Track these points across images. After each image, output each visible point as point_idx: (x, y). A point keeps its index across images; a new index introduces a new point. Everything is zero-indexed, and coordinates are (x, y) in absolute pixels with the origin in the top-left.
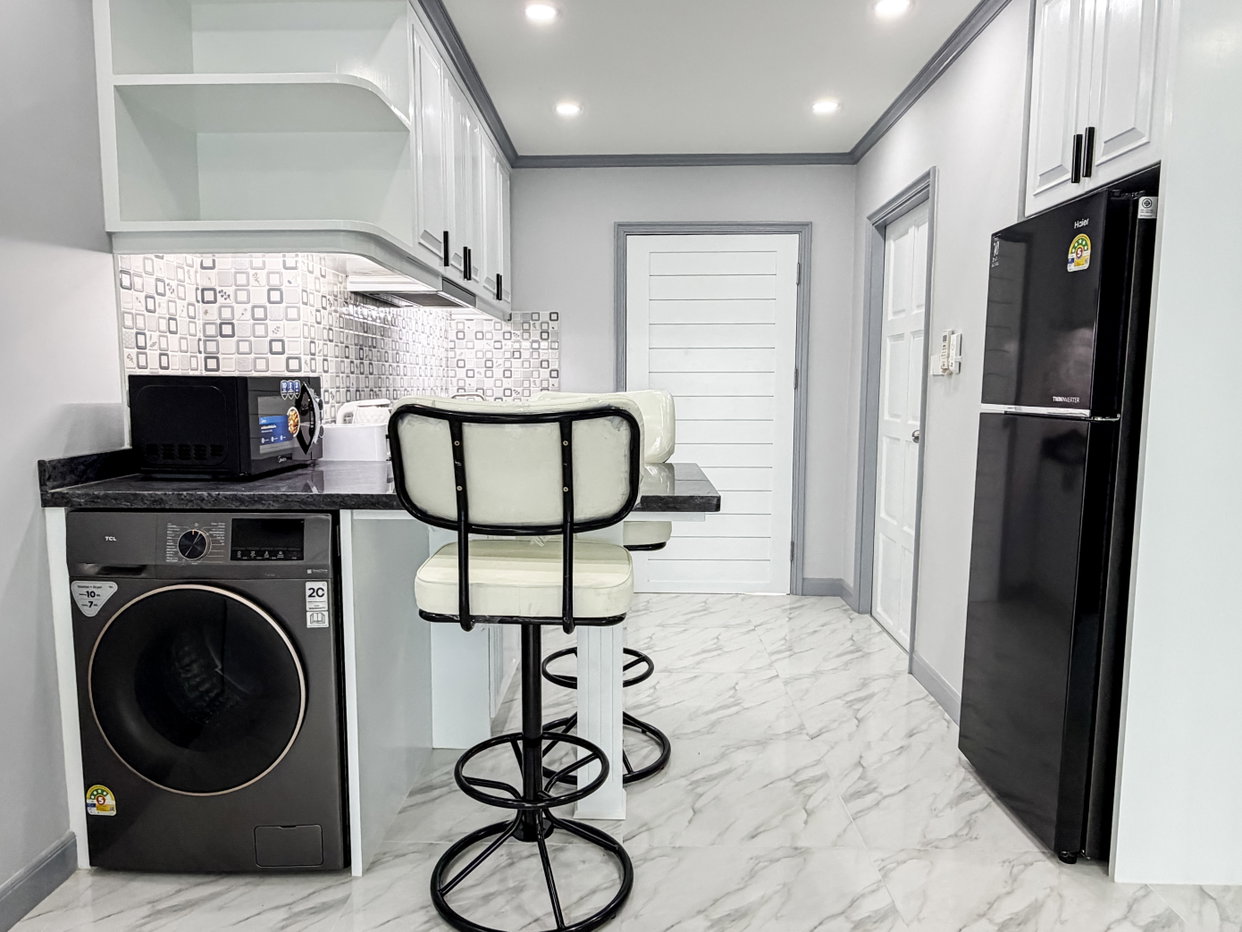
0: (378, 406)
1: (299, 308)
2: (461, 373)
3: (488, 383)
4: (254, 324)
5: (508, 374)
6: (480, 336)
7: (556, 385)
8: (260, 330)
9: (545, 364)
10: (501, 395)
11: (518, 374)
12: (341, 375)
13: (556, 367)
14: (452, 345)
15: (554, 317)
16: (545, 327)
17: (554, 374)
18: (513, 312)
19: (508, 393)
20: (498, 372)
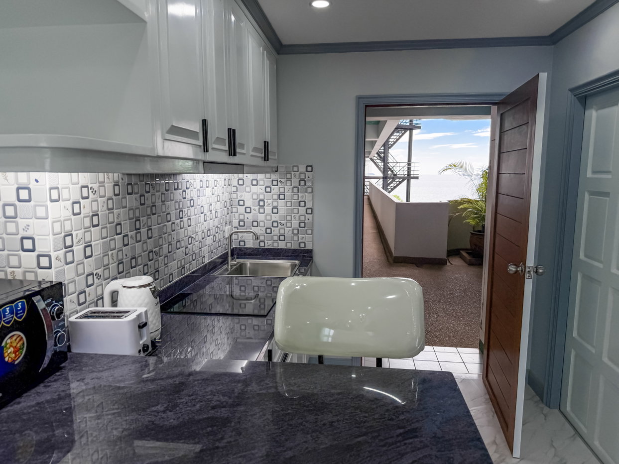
0: (141, 287)
1: (46, 207)
2: (241, 209)
3: (261, 217)
4: (6, 222)
5: (275, 211)
6: (254, 182)
7: (311, 219)
8: (11, 227)
9: (303, 204)
10: (270, 225)
11: (282, 210)
12: (110, 253)
13: (310, 206)
14: (235, 189)
15: (310, 168)
16: (302, 176)
17: (309, 211)
18: (279, 165)
19: (275, 224)
20: (268, 209)
